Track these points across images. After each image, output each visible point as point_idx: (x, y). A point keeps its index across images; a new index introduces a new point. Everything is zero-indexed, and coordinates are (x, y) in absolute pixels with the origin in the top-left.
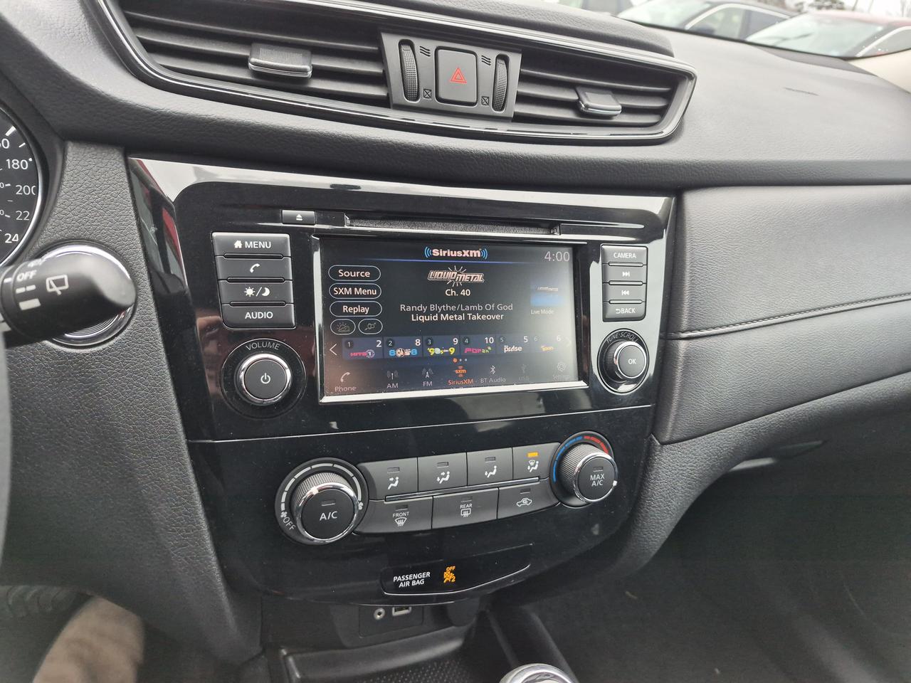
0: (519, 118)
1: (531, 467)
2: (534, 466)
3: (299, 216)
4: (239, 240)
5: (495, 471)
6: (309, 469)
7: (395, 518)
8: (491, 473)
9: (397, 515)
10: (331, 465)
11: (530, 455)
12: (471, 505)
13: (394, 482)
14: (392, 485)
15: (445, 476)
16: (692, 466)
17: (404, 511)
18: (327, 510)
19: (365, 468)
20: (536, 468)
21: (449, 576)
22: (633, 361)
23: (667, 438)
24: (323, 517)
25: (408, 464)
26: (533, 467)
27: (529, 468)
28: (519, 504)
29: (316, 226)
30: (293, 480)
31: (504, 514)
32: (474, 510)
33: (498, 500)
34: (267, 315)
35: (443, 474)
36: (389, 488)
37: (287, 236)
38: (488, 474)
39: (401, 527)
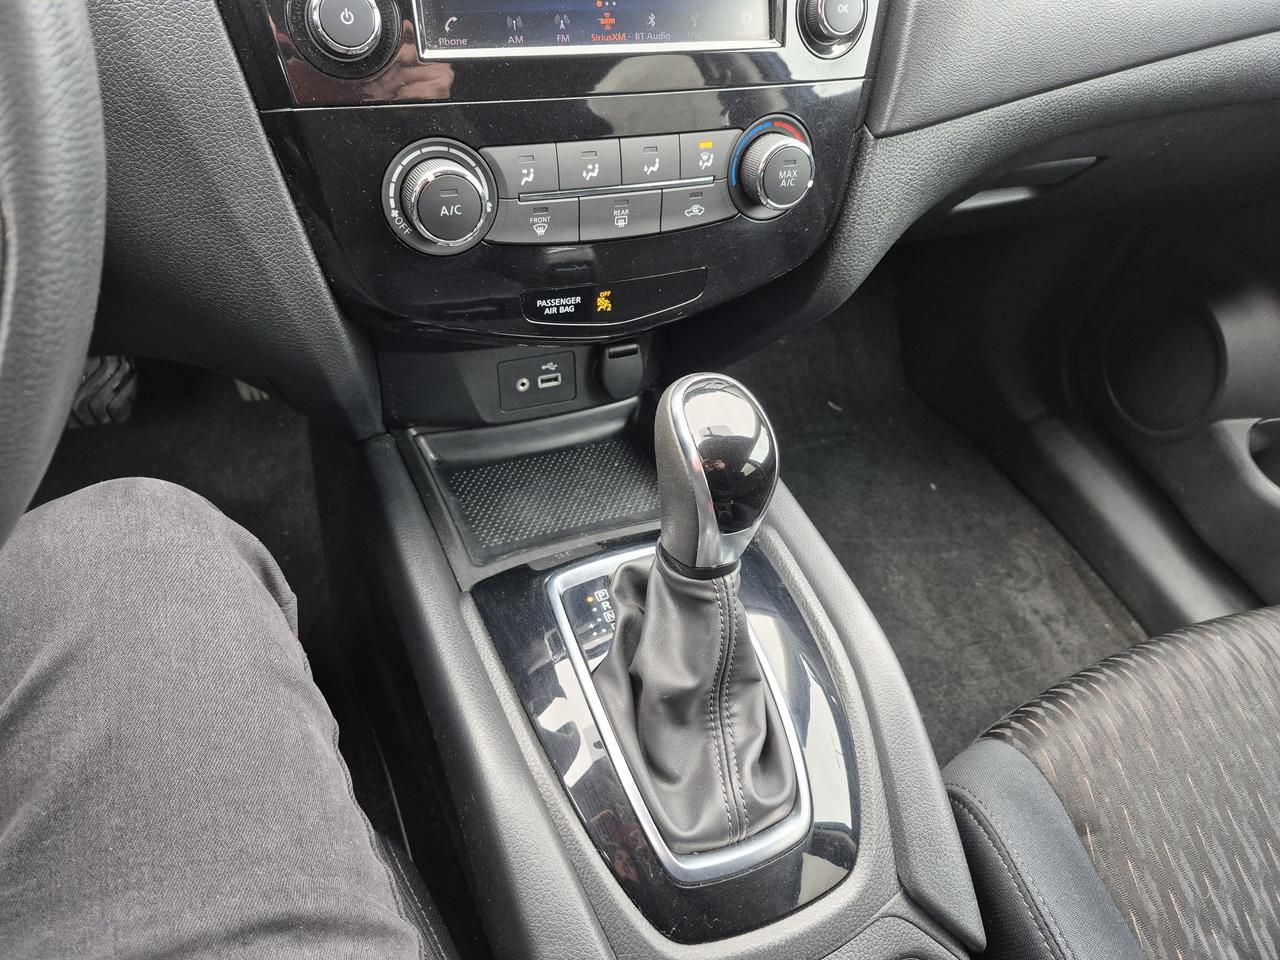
1: (704, 162)
2: (708, 160)
5: (657, 165)
6: (418, 153)
7: (534, 224)
8: (651, 169)
9: (536, 220)
10: (445, 149)
11: (702, 146)
12: (627, 211)
13: (528, 175)
14: (525, 179)
15: (593, 170)
16: (913, 169)
17: (545, 216)
18: (448, 204)
19: (489, 155)
20: (709, 164)
21: (603, 303)
22: (845, 8)
23: (883, 128)
24: (444, 211)
25: (545, 151)
26: (707, 161)
27: (701, 164)
28: (689, 213)
30: (400, 168)
31: (668, 225)
32: (632, 219)
33: (662, 205)
35: (590, 167)
36: (523, 183)
38: (648, 170)
39: (541, 236)
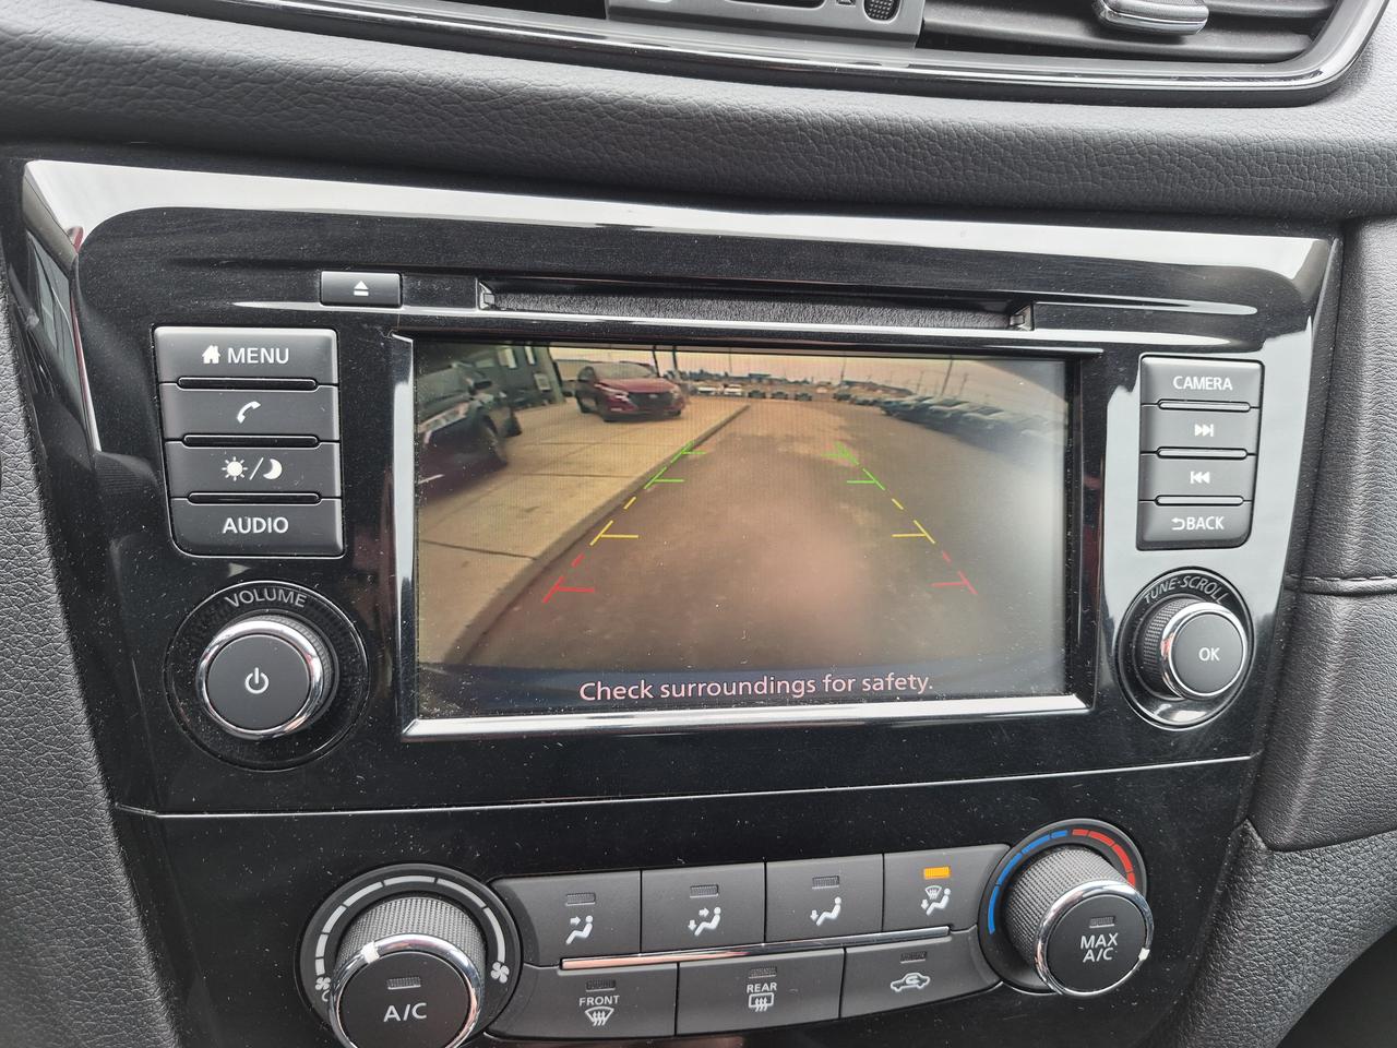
0: (932, 39)
1: (930, 903)
2: (939, 900)
3: (361, 285)
4: (213, 346)
5: (836, 911)
6: (377, 886)
7: (585, 1007)
8: (825, 915)
9: (590, 1001)
10: (430, 880)
11: (929, 873)
12: (774, 986)
13: (581, 927)
14: (575, 934)
15: (709, 919)
16: (1347, 902)
17: (609, 994)
18: (401, 1000)
19: (508, 890)
20: (942, 905)
22: (1213, 654)
23: (1286, 837)
24: (391, 1013)
25: (620, 884)
26: (937, 901)
27: (925, 904)
28: (898, 986)
29: (404, 310)
30: (340, 911)
31: (856, 1007)
32: (780, 995)
33: (844, 975)
34: (274, 524)
35: (704, 912)
36: (569, 941)
37: (330, 333)
38: (819, 918)
39: (600, 1028)
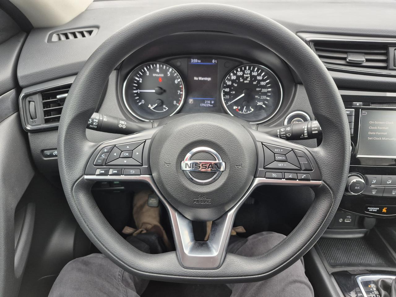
3: (358, 104)
6: (350, 174)
9: (373, 190)
10: (356, 174)
13: (374, 181)
14: (373, 182)
18: (357, 186)
19: (366, 176)
21: (384, 210)
24: (356, 188)
25: (379, 177)
29: (362, 107)
35: (389, 181)
36: (372, 183)
37: (354, 110)
39: (374, 194)
